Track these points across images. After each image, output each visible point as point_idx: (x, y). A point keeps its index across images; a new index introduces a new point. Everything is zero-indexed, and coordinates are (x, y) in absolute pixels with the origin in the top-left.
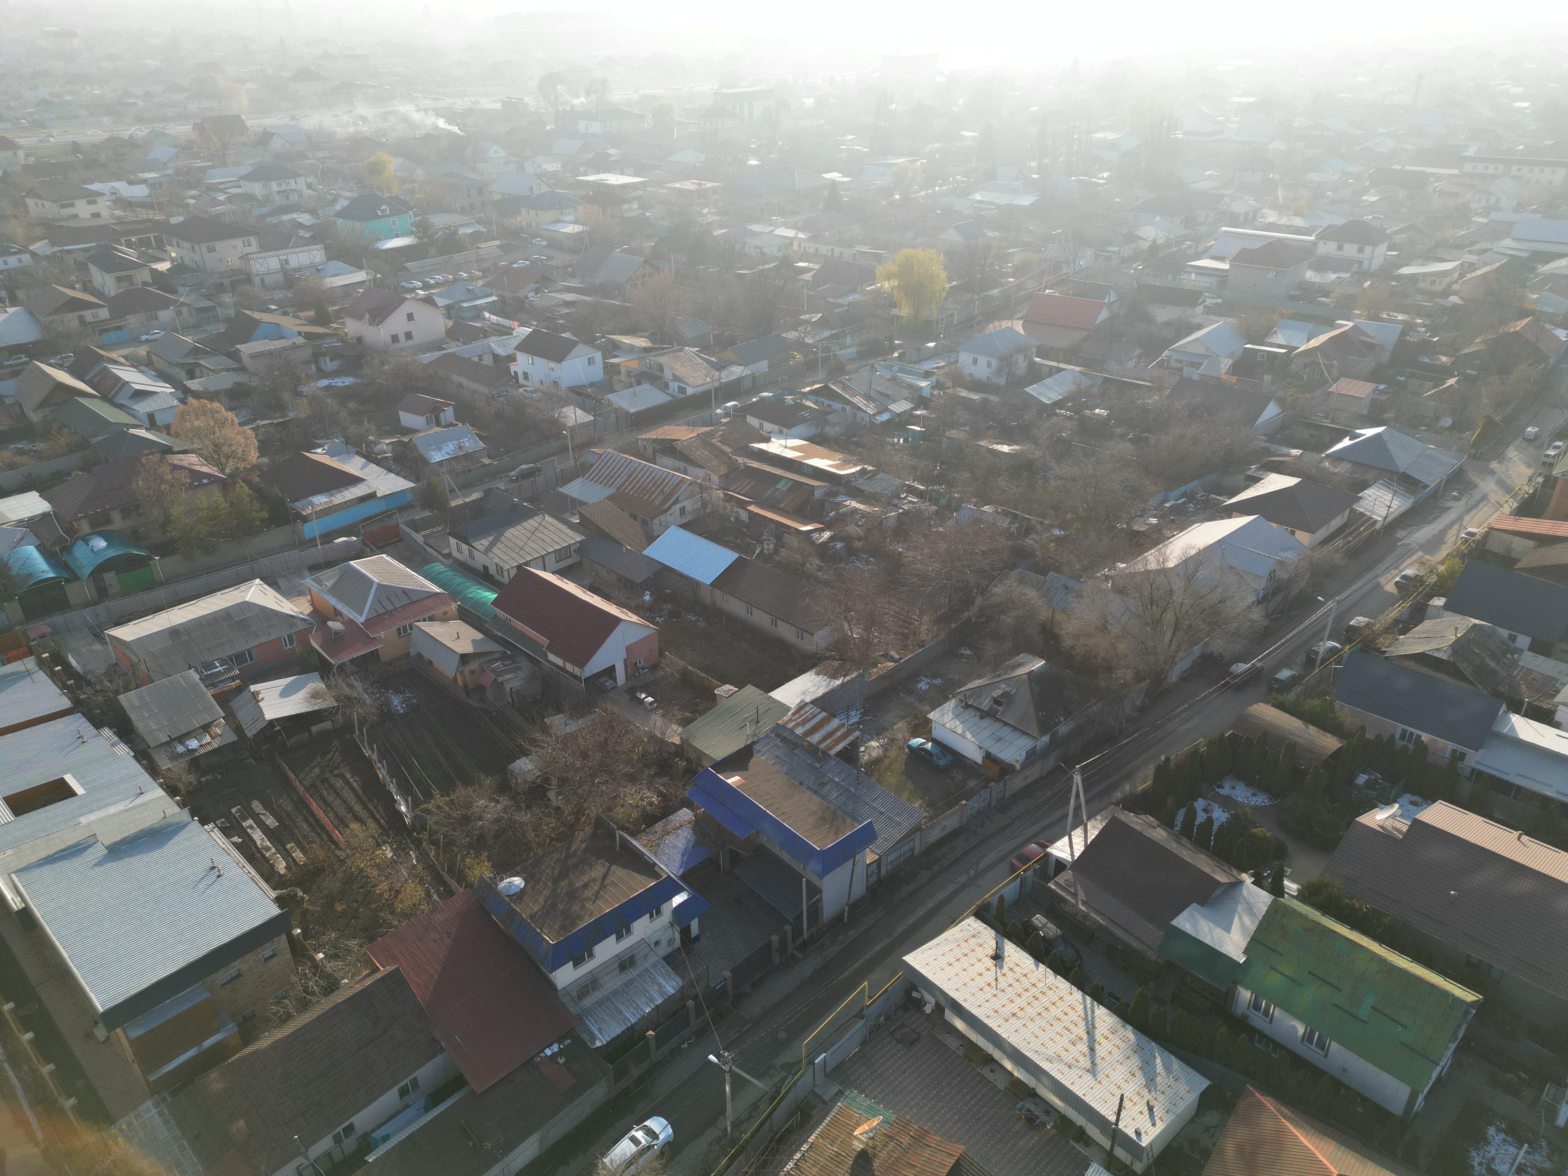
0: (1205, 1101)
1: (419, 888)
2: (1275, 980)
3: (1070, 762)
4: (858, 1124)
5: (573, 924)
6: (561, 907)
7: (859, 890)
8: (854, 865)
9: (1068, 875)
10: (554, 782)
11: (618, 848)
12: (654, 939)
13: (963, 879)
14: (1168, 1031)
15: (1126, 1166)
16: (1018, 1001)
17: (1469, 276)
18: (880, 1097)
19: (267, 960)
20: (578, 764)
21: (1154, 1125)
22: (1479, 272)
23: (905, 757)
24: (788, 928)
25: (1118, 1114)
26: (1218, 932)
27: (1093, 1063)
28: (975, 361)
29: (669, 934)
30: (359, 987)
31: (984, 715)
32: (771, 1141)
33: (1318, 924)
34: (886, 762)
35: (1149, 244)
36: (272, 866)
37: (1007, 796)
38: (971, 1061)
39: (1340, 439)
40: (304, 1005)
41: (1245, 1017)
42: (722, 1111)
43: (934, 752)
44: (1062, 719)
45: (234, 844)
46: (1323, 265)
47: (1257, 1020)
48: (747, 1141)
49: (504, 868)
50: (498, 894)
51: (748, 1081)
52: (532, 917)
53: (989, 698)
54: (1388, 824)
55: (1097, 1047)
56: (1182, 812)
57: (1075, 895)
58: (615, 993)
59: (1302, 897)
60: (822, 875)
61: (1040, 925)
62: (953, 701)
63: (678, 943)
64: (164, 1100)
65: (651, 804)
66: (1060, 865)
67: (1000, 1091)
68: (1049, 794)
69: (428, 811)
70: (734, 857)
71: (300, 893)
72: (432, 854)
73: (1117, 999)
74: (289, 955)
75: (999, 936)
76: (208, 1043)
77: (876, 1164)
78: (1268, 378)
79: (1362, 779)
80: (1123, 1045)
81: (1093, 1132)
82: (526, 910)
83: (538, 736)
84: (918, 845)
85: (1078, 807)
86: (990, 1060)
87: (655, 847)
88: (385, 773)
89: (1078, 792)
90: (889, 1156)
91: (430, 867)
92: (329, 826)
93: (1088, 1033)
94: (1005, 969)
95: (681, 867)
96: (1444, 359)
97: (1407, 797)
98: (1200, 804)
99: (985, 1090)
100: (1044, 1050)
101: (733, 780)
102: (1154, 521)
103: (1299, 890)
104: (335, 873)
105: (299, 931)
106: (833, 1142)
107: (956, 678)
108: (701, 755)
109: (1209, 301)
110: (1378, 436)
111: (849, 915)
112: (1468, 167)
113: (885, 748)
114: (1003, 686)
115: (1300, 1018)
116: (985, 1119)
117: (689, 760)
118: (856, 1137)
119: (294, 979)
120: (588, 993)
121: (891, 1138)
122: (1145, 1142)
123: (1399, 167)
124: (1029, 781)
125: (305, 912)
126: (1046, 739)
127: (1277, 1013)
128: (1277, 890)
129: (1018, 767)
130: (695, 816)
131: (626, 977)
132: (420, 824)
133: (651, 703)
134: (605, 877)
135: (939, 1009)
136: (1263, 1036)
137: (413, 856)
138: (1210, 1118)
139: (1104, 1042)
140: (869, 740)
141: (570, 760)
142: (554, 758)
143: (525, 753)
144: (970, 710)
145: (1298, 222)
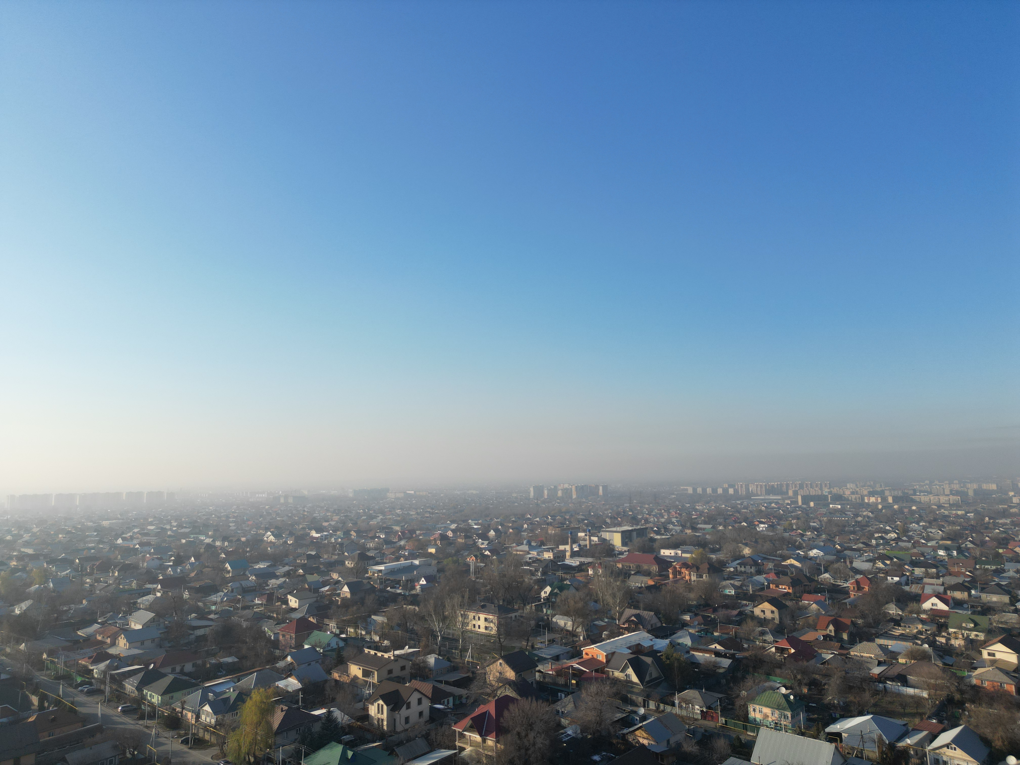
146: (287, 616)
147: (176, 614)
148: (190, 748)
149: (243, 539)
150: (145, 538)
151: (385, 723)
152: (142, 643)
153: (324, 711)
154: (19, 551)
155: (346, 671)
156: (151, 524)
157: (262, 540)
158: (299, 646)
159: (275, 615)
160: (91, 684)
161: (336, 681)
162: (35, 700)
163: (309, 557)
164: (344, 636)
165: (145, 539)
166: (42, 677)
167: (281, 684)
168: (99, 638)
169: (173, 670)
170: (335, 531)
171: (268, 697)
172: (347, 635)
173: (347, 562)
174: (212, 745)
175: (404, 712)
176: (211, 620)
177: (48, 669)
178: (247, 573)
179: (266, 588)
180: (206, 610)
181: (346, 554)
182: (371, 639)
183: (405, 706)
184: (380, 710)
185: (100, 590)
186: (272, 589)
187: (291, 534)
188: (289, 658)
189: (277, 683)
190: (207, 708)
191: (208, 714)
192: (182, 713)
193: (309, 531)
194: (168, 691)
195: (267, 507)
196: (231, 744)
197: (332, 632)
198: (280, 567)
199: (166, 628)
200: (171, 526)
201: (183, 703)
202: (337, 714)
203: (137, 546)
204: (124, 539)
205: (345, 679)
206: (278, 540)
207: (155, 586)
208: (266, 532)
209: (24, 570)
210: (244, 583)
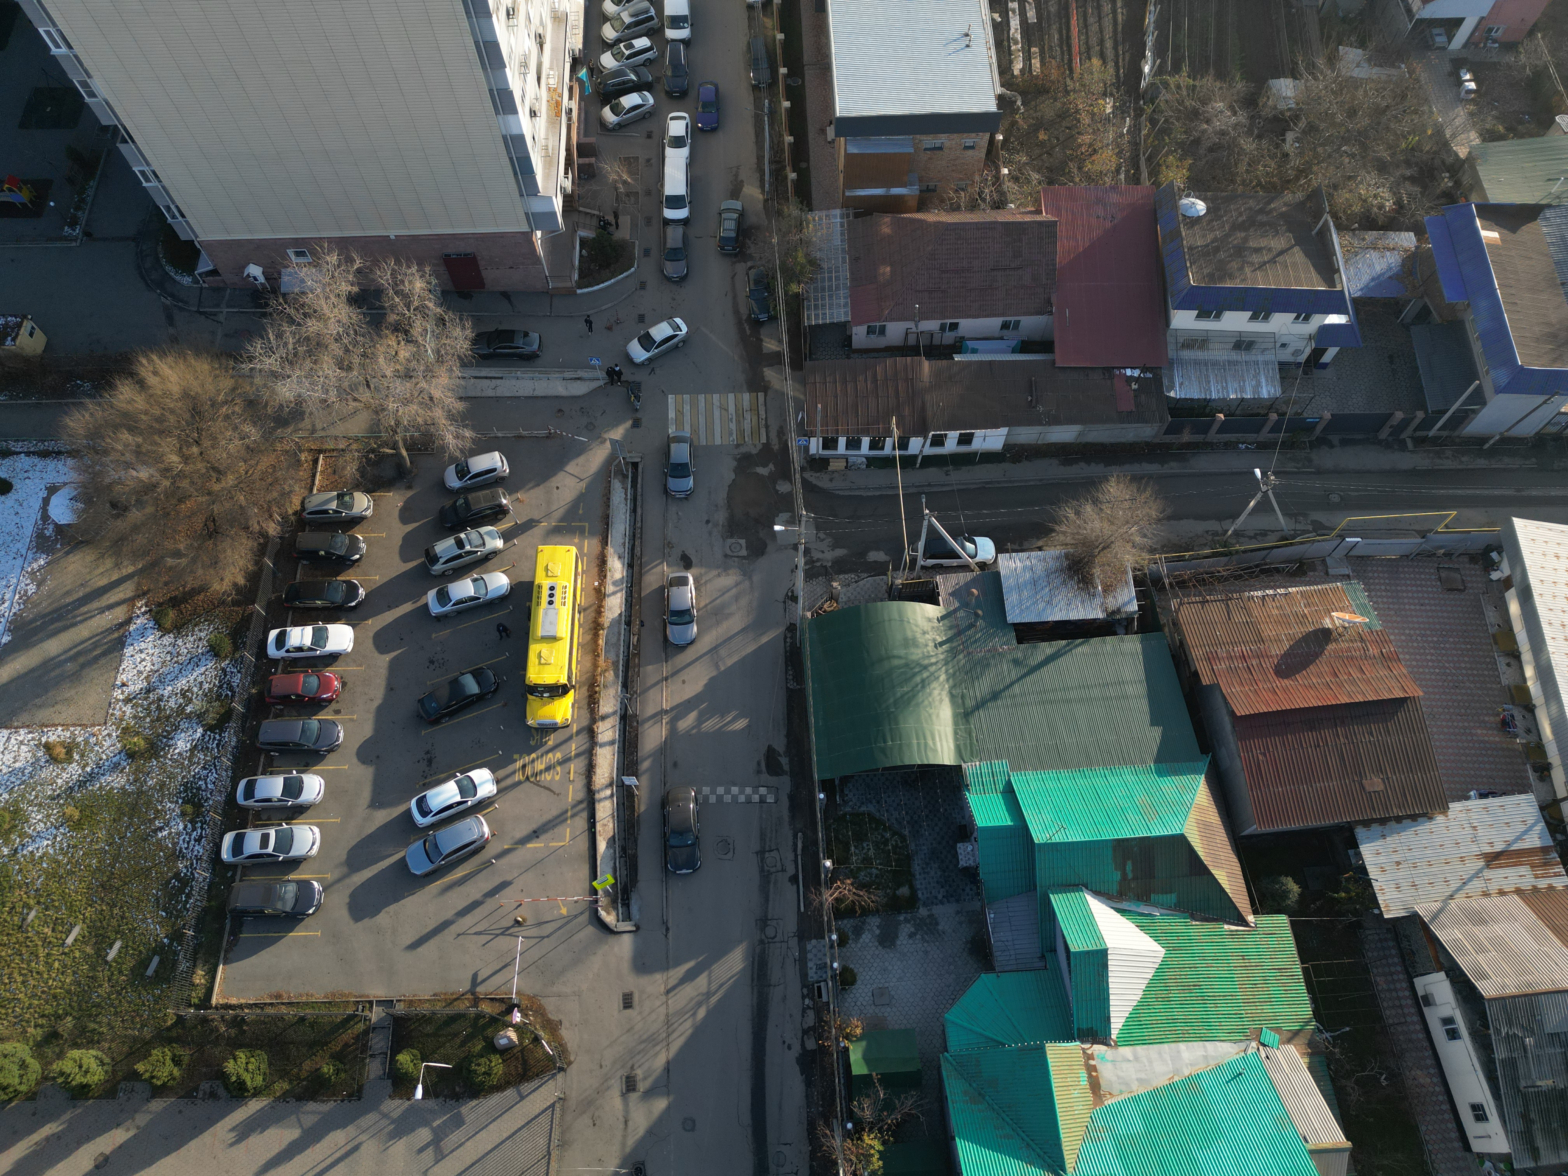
1: (1114, 158)
4: (1342, 610)
5: (1221, 279)
6: (1222, 255)
7: (1528, 429)
8: (1545, 402)
10: (1302, 124)
11: (1314, 233)
12: (1284, 340)
18: (1381, 606)
19: (967, 148)
20: (1339, 118)
24: (1420, 415)
29: (1301, 345)
30: (1019, 218)
32: (1257, 566)
36: (1011, 62)
38: (1496, 643)
40: (973, 206)
42: (1235, 516)
45: (993, 20)
48: (1237, 552)
49: (1197, 186)
50: (1175, 207)
51: (1274, 510)
52: (1191, 248)
58: (1215, 364)
60: (1499, 390)
63: (1302, 358)
64: (848, 216)
65: (1381, 207)
67: (1500, 683)
69: (1166, 85)
70: (1424, 315)
71: (1019, 103)
72: (1144, 132)
74: (983, 155)
76: (896, 191)
77: (1331, 647)
81: (1558, 776)
82: (1191, 238)
83: (1320, 62)
86: (1515, 656)
87: (1351, 254)
88: (1152, 20)
90: (1349, 650)
91: (1135, 144)
92: (1075, 49)
95: (1361, 290)
99: (1486, 673)
101: (1489, 235)
104: (1055, 100)
105: (1001, 138)
106: (1307, 605)
108: (1477, 184)
111: (1494, 444)
116: (1463, 691)
117: (1458, 183)
118: (1331, 618)
119: (977, 178)
120: (1193, 347)
121: (1362, 640)
125: (1014, 123)
130: (1417, 247)
131: (1235, 356)
132: (1151, 95)
133: (1470, 91)
134: (1281, 253)
135: (1507, 583)
137: (1127, 124)
141: (1335, 108)
142: (1319, 98)
143: (1294, 75)
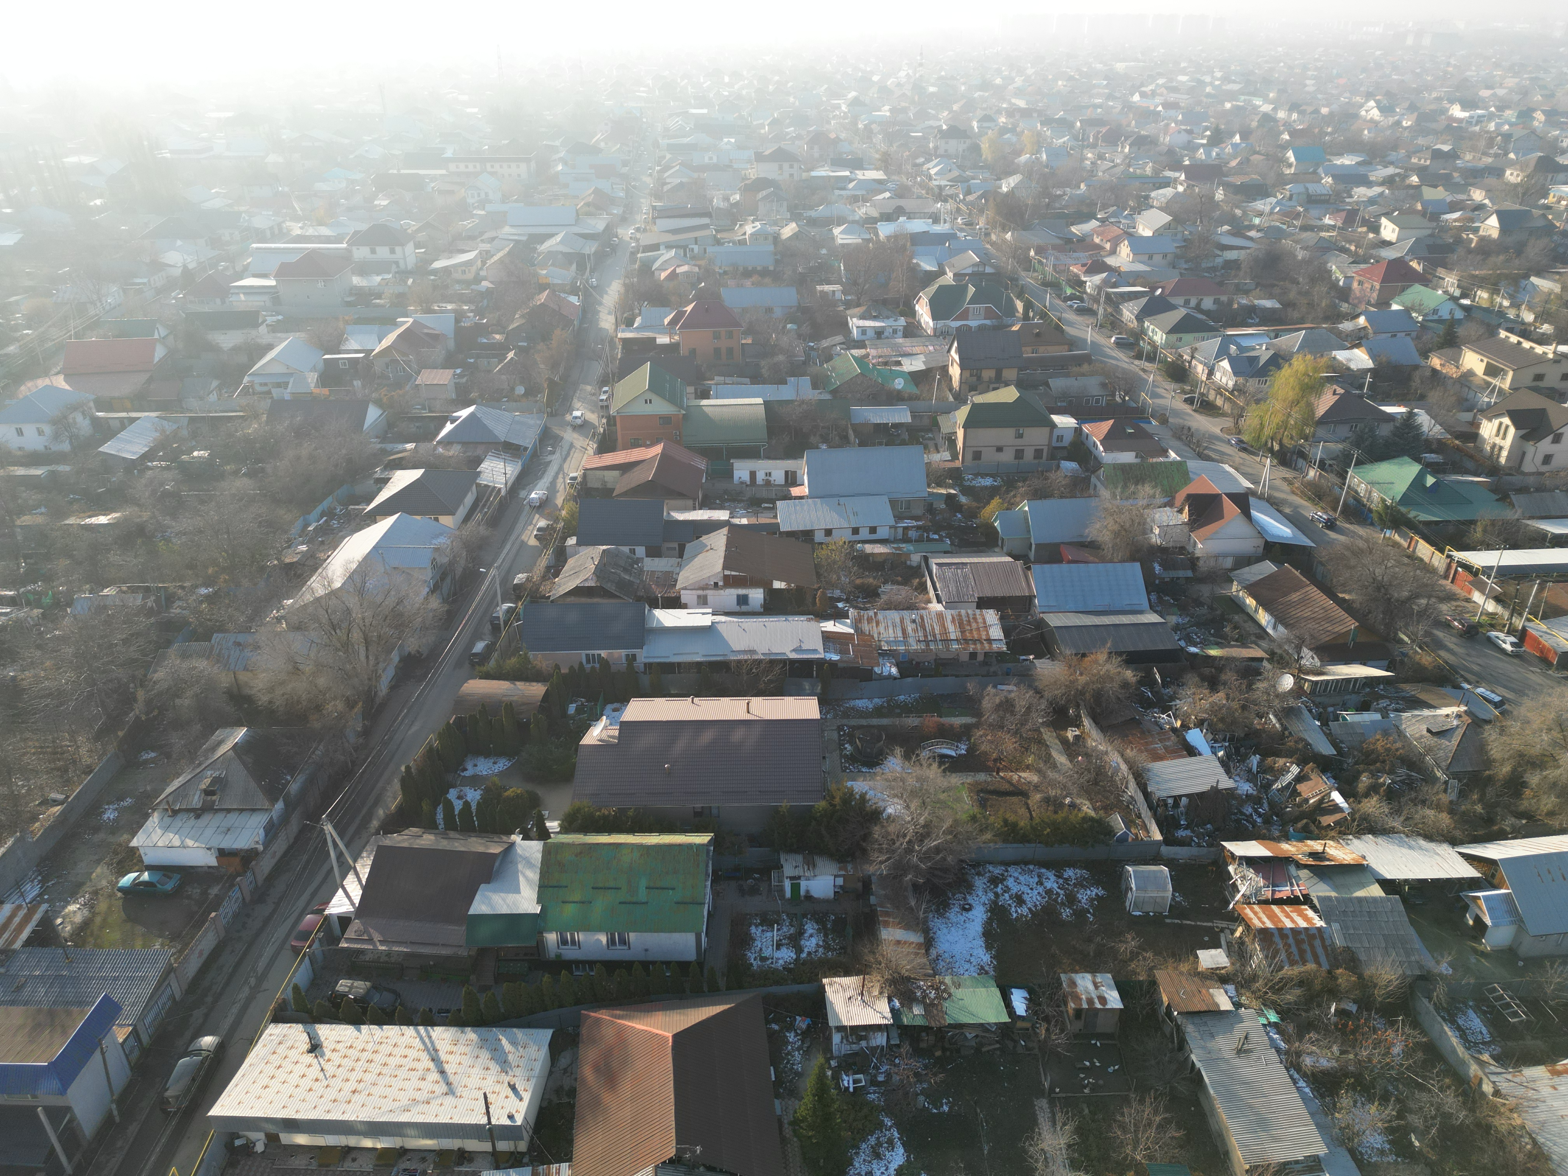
0: (555, 1049)
2: (570, 910)
3: (315, 817)
7: (122, 1076)
8: (103, 1053)
9: (356, 925)
13: (246, 991)
14: (502, 1010)
15: (512, 1153)
16: (354, 1076)
17: (489, 262)
21: (521, 1099)
22: (496, 258)
23: (120, 903)
25: (488, 1112)
26: (511, 897)
27: (449, 1084)
28: (20, 432)
31: (198, 813)
33: (585, 844)
34: (98, 920)
35: (180, 270)
37: (260, 883)
38: (328, 1166)
39: (442, 426)
41: (559, 956)
43: (155, 879)
44: (289, 778)
46: (364, 269)
47: (570, 953)
53: (198, 793)
54: (604, 736)
55: (446, 1067)
56: (440, 809)
57: (370, 940)
59: (565, 829)
60: (63, 1091)
61: (347, 989)
62: (156, 814)
66: (344, 920)
68: (305, 857)
73: (448, 1011)
75: (308, 1026)
78: (357, 383)
79: (572, 709)
80: (467, 1050)
81: (472, 1145)
84: (176, 988)
85: (340, 856)
86: (347, 1151)
89: (334, 842)
93: (433, 1060)
94: (328, 1054)
96: (498, 337)
97: (609, 707)
98: (452, 794)
100: (397, 1104)
102: (303, 548)
103: (560, 825)
107: (149, 788)
109: (270, 320)
110: (472, 415)
111: (119, 1111)
112: (452, 167)
113: (90, 906)
114: (209, 773)
115: (600, 930)
122: (519, 1122)
123: (395, 172)
124: (278, 855)
126: (280, 805)
127: (581, 937)
128: (544, 834)
129: (261, 848)
135: (272, 1139)
136: (578, 963)
138: (564, 1060)
139: (450, 1058)
140: (64, 907)
144: (180, 816)
145: (325, 231)
146: (1374, 252)
147: (1201, 222)
148: (1195, 411)
149: (1325, 111)
150: (1172, 95)
151: (1504, 454)
152: (1151, 257)
153: (1402, 409)
154: (1010, 103)
155: (1456, 360)
156: (1183, 72)
157: (1356, 116)
158: (1383, 303)
159: (1353, 248)
160: (1082, 300)
161: (1434, 371)
162: (1019, 305)
163: (1437, 155)
164: (1466, 302)
165: (1172, 97)
166: (1028, 279)
167: (1341, 355)
168: (1097, 240)
169: (1187, 302)
170: (1500, 109)
171: (1316, 370)
172: (1473, 301)
173: (1508, 172)
174: (1224, 415)
175: (1545, 446)
176: (1251, 239)
177: (1035, 271)
178: (1320, 170)
179: (1347, 200)
180: (1246, 223)
181: (1512, 156)
182: (1518, 316)
183: (1550, 438)
184: (1501, 432)
185: (1104, 172)
186: (1357, 203)
187: (1412, 108)
188: (1362, 321)
189: (1334, 353)
190: (1225, 364)
191: (1224, 373)
192: (1190, 362)
193: (1448, 106)
194: (1178, 329)
195: (1378, 53)
196: (1250, 421)
197: (1446, 292)
198: (1379, 167)
199: (1185, 240)
200: (1213, 77)
201: (1194, 350)
202: (1423, 419)
203: (1160, 108)
204: (1143, 95)
205: (1451, 371)
206: (1386, 117)
207: (1177, 174)
208: (1367, 101)
209: (1013, 130)
210: (1313, 188)
